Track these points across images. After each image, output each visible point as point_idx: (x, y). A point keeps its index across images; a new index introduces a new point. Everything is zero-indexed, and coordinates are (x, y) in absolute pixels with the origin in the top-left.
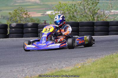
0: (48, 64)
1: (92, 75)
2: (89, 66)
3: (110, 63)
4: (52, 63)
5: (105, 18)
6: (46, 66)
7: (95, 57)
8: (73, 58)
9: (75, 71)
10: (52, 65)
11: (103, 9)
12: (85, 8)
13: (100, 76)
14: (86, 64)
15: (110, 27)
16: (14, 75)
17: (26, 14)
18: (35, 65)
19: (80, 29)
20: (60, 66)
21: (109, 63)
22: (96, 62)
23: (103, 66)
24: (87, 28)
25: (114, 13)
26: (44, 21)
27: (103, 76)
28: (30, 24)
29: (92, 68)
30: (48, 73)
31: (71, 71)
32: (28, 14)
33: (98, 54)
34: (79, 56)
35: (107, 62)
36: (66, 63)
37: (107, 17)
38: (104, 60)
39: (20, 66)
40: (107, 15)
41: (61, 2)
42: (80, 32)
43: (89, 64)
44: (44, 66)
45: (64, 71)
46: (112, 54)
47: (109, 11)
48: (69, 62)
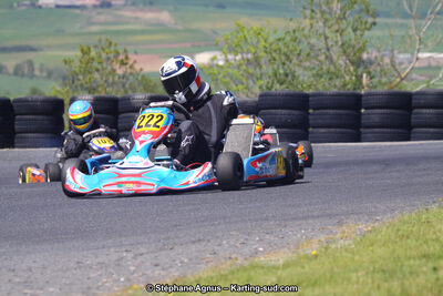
0: (203, 240)
1: (357, 282)
2: (346, 250)
3: (420, 242)
4: (218, 237)
5: (398, 80)
6: (199, 246)
7: (366, 218)
8: (292, 219)
9: (299, 269)
10: (220, 245)
11: (390, 48)
12: (330, 43)
13: (386, 285)
14: (335, 241)
15: (416, 111)
16: (89, 278)
17: (123, 63)
18: (160, 245)
19: (310, 117)
20: (246, 250)
21: (417, 240)
22: (372, 236)
23: (394, 251)
24: (336, 114)
25: (429, 63)
27: (395, 285)
28: (140, 98)
29: (357, 258)
30: (205, 273)
31: (286, 265)
32: (131, 62)
33: (375, 207)
34: (310, 214)
35: (408, 237)
36: (267, 237)
37: (403, 76)
38: (398, 230)
39: (109, 248)
40: (405, 69)
42: (311, 129)
43: (347, 243)
44: (193, 248)
45: (262, 267)
46: (427, 210)
47: (412, 54)
48: (277, 236)
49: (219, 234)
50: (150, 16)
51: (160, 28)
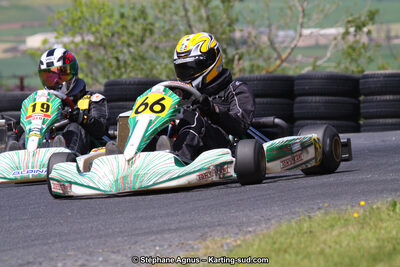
0: (33, 263)
3: (300, 257)
4: (52, 259)
5: (278, 62)
7: (237, 231)
8: (145, 234)
11: (266, 22)
12: (192, 18)
15: (299, 99)
21: (297, 254)
25: (317, 40)
26: (14, 77)
33: (247, 216)
34: (166, 227)
35: (285, 251)
36: (113, 256)
37: (284, 56)
38: (274, 243)
46: (310, 217)
47: (295, 30)
48: (126, 256)
49: (54, 255)
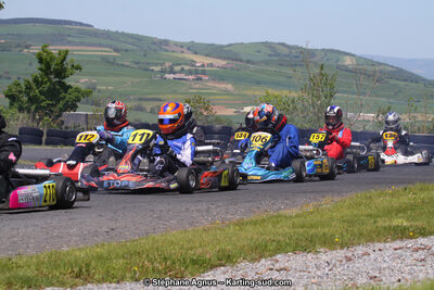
1: (335, 226)
9: (304, 219)
10: (261, 204)
14: (321, 205)
16: (192, 217)
17: (207, 109)
20: (275, 207)
22: (341, 204)
23: (353, 212)
27: (355, 229)
28: (218, 126)
30: (253, 217)
31: (297, 216)
32: (210, 108)
39: (202, 202)
40: (353, 120)
41: (270, 91)
44: (248, 204)
45: (284, 217)
50: (222, 86)
51: (227, 92)
